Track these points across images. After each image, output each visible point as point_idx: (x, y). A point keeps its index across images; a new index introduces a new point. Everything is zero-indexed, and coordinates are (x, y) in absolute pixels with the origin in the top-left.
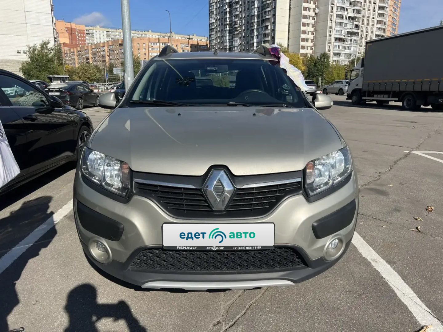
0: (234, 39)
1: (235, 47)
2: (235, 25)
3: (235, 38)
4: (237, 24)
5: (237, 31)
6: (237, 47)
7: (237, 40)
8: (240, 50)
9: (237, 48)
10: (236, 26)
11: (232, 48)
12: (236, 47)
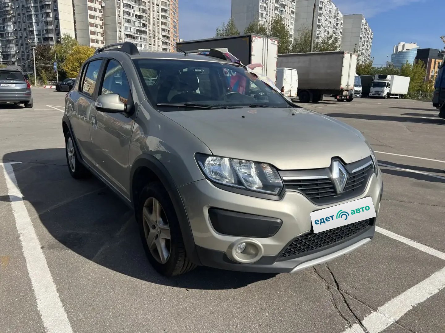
0: (6, 24)
1: (8, 33)
2: (5, 7)
3: (7, 22)
4: (8, 7)
5: (9, 14)
6: (12, 33)
7: (11, 25)
8: (16, 37)
9: (12, 35)
10: (7, 9)
11: (5, 34)
12: (10, 33)
